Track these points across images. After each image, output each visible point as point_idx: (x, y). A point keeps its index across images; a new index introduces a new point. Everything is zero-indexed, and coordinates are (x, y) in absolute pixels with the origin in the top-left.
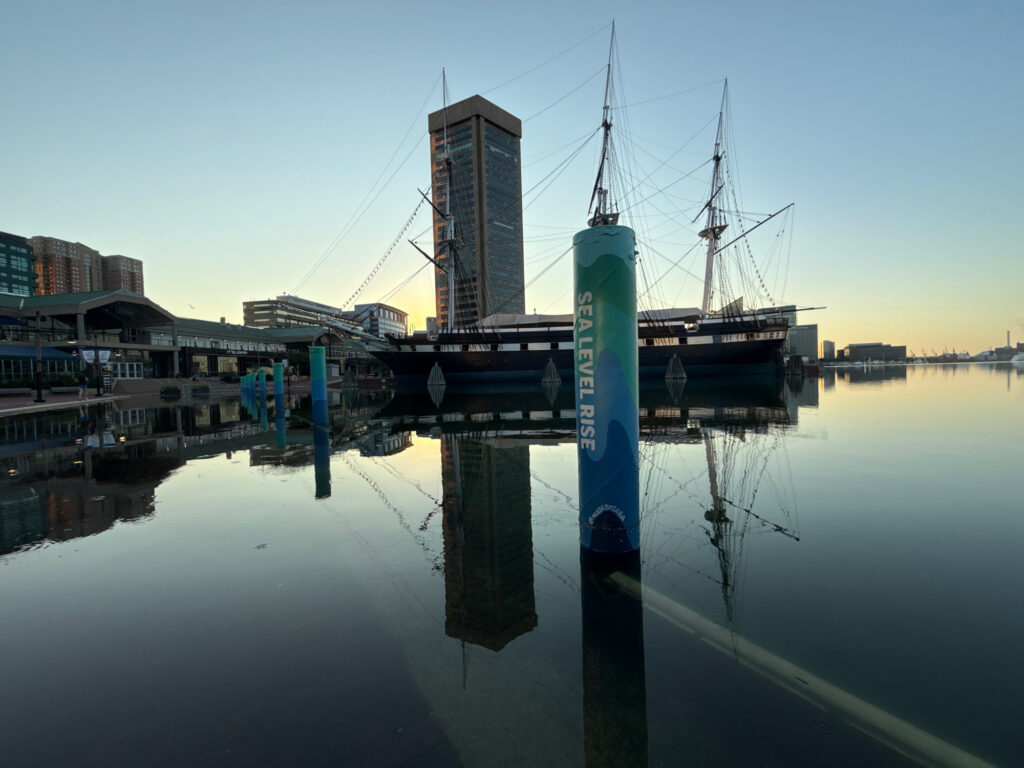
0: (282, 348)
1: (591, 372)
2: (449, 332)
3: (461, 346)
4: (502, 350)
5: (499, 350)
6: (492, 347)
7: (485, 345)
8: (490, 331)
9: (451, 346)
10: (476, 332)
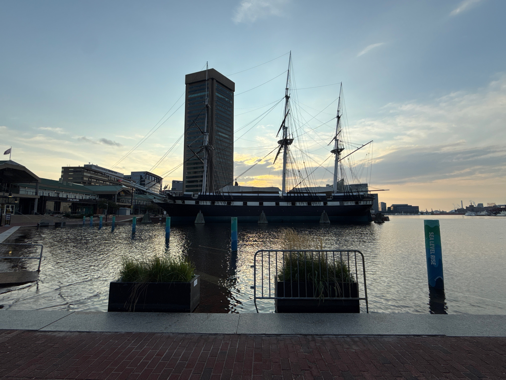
1: (434, 249)
2: (204, 194)
3: (211, 202)
4: (233, 205)
5: (231, 205)
6: (227, 203)
7: (224, 202)
8: (227, 194)
9: (205, 201)
10: (219, 195)
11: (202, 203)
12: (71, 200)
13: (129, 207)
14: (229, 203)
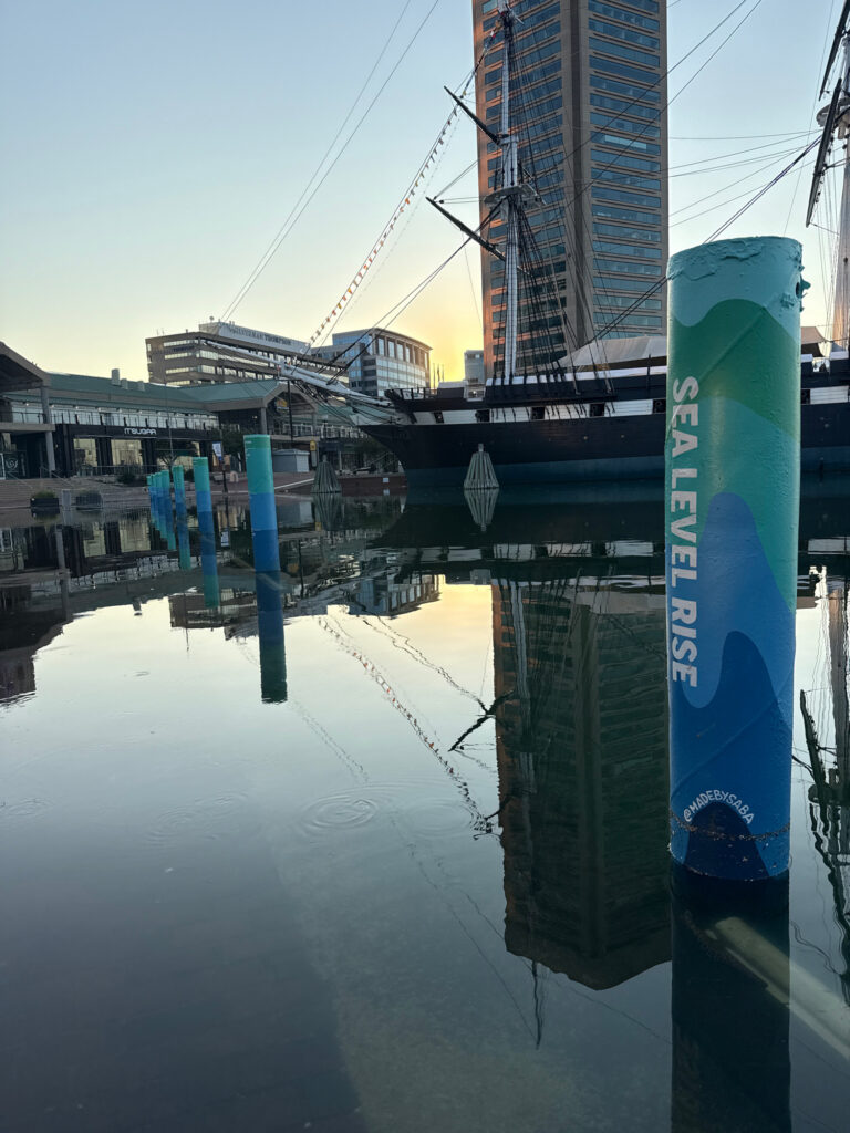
0: (212, 422)
1: (692, 537)
2: (506, 383)
3: (529, 409)
4: (613, 415)
5: (606, 415)
6: (591, 411)
7: (577, 406)
8: (589, 376)
9: (510, 409)
10: (560, 380)
11: (501, 416)
12: (135, 432)
13: (305, 446)
14: (598, 410)
